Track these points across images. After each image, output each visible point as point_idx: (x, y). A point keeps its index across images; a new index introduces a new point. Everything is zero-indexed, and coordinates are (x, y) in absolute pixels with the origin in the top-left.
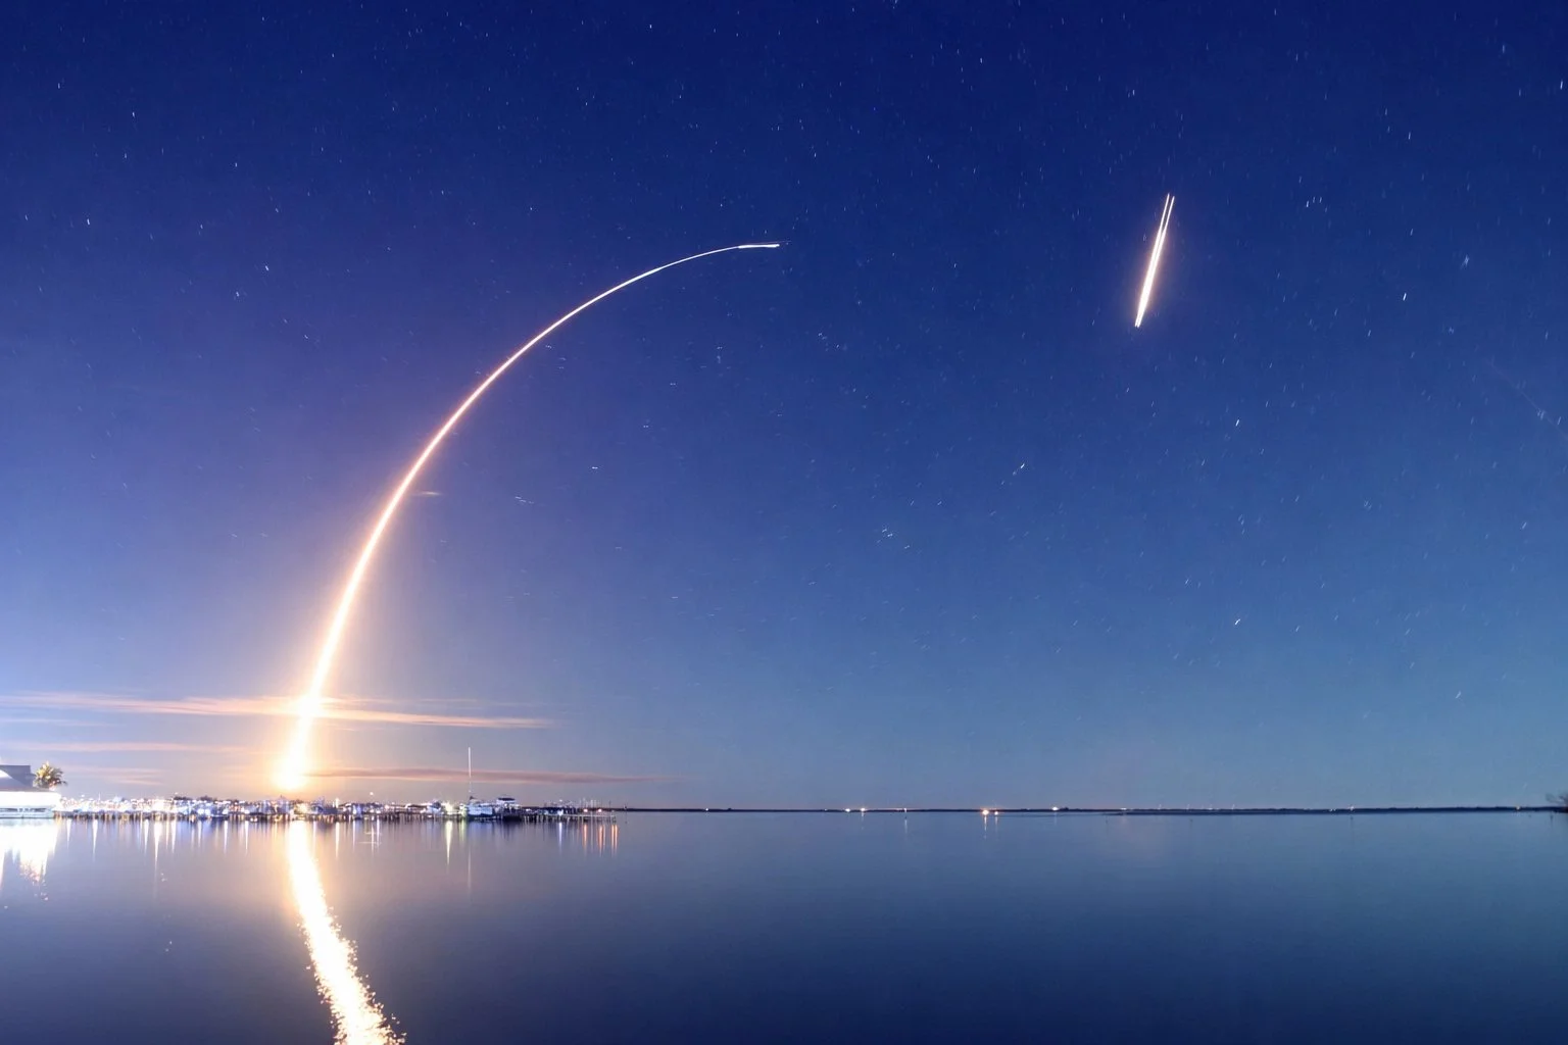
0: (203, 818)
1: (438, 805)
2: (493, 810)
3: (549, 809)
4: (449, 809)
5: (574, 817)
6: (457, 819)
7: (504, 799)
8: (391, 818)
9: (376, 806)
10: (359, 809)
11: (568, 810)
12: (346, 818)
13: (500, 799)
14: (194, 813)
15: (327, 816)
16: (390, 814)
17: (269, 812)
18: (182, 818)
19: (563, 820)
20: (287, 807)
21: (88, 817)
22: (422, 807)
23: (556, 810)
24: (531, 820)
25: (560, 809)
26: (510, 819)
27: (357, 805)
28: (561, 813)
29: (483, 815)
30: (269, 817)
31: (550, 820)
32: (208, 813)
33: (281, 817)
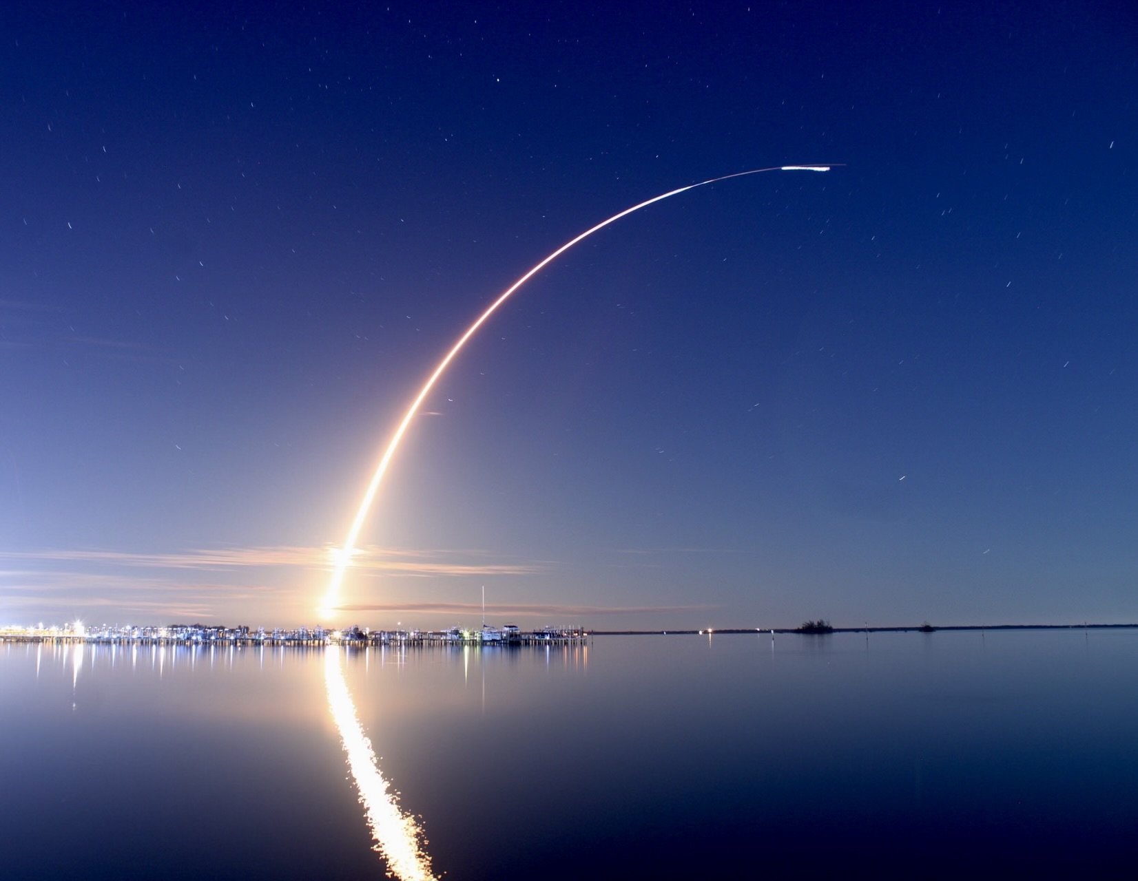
0: (197, 643)
1: (456, 632)
2: (502, 637)
3: (537, 634)
4: (466, 635)
5: (557, 641)
6: (473, 644)
7: (510, 627)
8: (416, 643)
9: (401, 634)
10: (386, 636)
11: (552, 635)
12: (377, 643)
13: (506, 627)
14: (189, 639)
15: (358, 640)
16: (414, 640)
17: (305, 638)
18: (180, 643)
19: (549, 643)
20: (322, 634)
21: (108, 642)
22: (442, 634)
23: (543, 634)
24: (526, 644)
25: (547, 634)
26: (514, 642)
27: (384, 633)
28: (548, 638)
29: (494, 640)
30: (305, 642)
31: (539, 643)
32: (200, 638)
33: (317, 642)
